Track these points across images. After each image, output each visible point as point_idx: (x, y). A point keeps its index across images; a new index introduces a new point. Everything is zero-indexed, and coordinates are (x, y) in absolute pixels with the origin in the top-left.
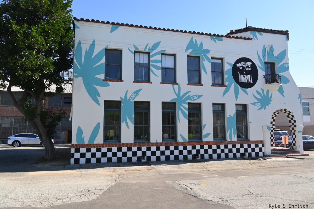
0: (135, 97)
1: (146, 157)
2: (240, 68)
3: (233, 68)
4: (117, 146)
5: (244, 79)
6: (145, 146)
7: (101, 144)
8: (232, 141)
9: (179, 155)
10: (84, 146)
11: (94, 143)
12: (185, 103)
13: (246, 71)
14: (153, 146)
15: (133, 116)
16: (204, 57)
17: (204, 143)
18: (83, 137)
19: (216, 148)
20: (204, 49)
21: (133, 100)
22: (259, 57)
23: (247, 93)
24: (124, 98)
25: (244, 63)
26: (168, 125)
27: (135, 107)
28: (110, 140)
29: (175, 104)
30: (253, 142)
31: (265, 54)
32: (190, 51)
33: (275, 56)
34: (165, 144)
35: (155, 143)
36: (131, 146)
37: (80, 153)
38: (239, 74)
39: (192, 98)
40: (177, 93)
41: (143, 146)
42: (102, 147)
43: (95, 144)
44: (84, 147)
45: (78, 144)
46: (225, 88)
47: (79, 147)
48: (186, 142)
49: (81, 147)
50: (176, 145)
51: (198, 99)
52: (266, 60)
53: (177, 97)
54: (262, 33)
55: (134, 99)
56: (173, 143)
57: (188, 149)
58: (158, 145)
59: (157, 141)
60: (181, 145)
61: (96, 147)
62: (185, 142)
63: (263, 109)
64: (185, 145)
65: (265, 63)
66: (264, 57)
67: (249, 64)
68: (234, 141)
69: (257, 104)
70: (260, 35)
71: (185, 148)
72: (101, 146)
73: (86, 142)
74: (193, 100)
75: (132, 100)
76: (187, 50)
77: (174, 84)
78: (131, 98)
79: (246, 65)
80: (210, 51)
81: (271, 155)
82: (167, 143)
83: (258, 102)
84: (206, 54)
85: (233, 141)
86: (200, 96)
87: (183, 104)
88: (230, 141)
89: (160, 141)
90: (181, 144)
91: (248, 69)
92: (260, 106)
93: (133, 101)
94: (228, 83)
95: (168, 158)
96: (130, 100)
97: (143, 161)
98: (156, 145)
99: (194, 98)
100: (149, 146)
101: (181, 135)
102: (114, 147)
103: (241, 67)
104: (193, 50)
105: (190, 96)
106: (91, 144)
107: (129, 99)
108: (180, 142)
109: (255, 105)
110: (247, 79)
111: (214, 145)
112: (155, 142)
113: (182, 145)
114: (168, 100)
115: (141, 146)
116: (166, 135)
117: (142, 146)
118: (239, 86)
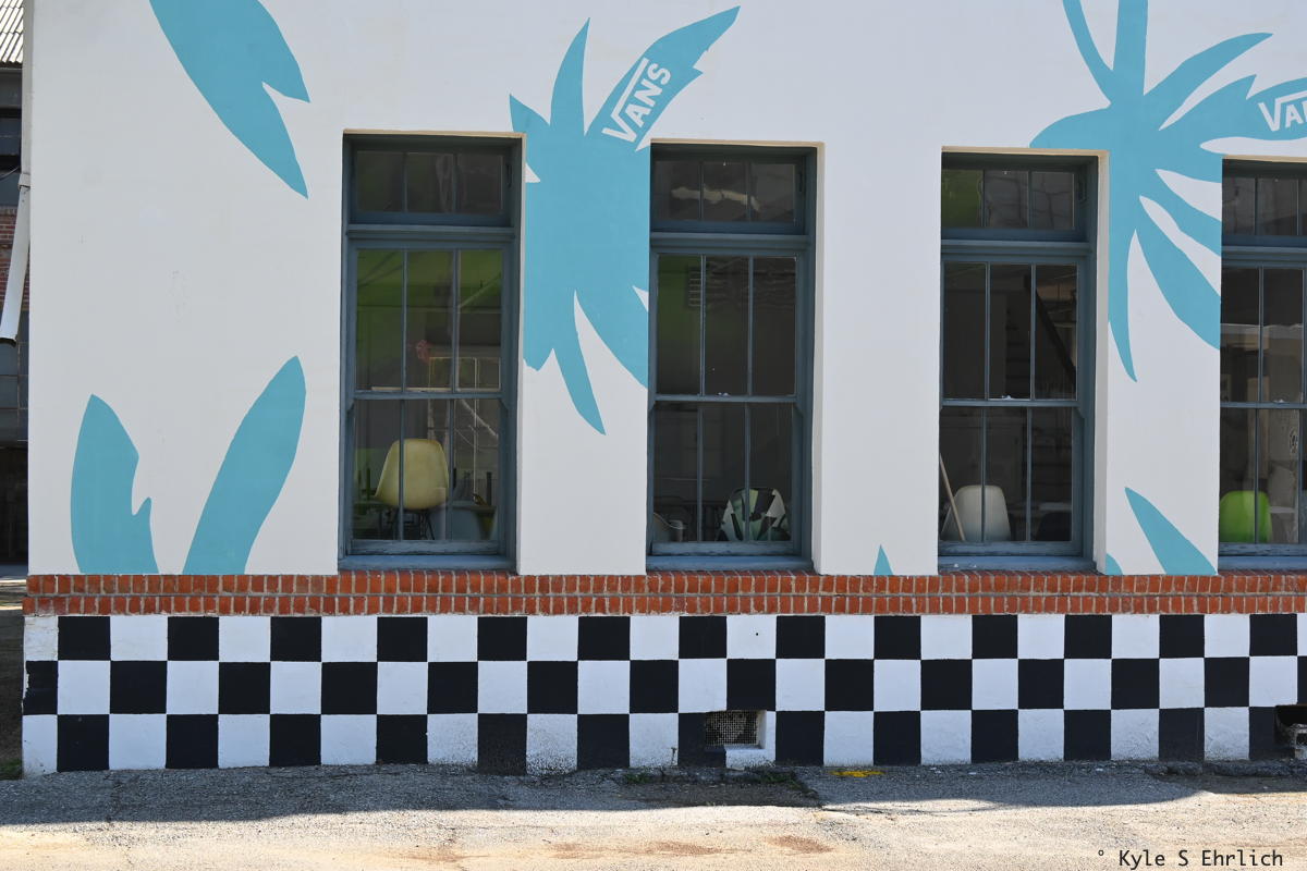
0: (661, 103)
1: (770, 718)
4: (474, 607)
6: (759, 609)
7: (317, 580)
9: (1116, 704)
10: (145, 593)
11: (252, 568)
12: (1191, 166)
14: (841, 609)
15: (644, 296)
18: (136, 508)
21: (640, 132)
24: (544, 111)
26: (1008, 401)
27: (667, 210)
28: (407, 537)
29: (1083, 171)
34: (973, 589)
35: (869, 579)
36: (614, 605)
37: (117, 668)
39: (1272, 110)
40: (1109, 61)
41: (747, 611)
42: (330, 610)
43: (258, 581)
44: (150, 609)
45: (94, 580)
47: (105, 607)
48: (1193, 579)
49: (121, 609)
50: (1088, 602)
53: (1104, 103)
55: (649, 121)
56: (1052, 588)
57: (1213, 649)
58: (895, 606)
59: (882, 556)
60: (1139, 609)
61: (268, 608)
62: (1180, 580)
64: (1177, 604)
71: (1182, 637)
72: (315, 605)
73: (171, 560)
74: (1283, 134)
75: (630, 136)
78: (623, 114)
82: (987, 587)
87: (1172, 179)
89: (918, 557)
90: (1140, 593)
93: (645, 143)
95: (995, 734)
96: (606, 131)
97: (737, 757)
98: (881, 606)
100: (799, 607)
102: (445, 609)
105: (1252, 91)
106: (213, 580)
107: (604, 118)
108: (1126, 572)
112: (867, 568)
113: (1152, 610)
114: (1013, 134)
115: (718, 608)
116: (986, 504)
117: (732, 609)
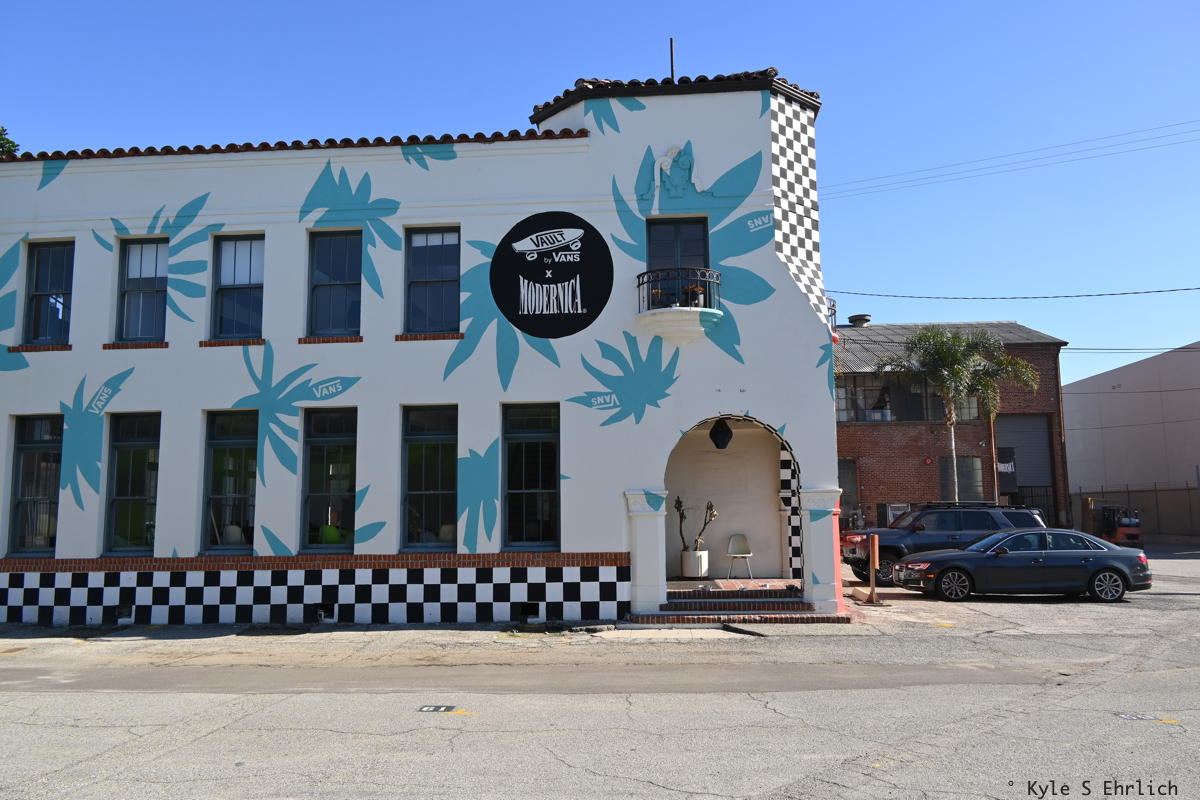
0: (108, 400)
1: (134, 607)
2: (529, 258)
3: (494, 259)
4: (40, 570)
5: (546, 299)
6: (132, 570)
8: (474, 555)
9: (255, 603)
13: (555, 266)
14: (159, 570)
16: (374, 233)
17: (356, 559)
19: (404, 582)
20: (377, 202)
21: (101, 410)
22: (619, 200)
23: (554, 359)
24: (71, 406)
25: (546, 234)
27: (115, 435)
30: (572, 559)
31: (649, 189)
32: (317, 214)
33: (699, 190)
35: (170, 559)
38: (523, 283)
39: (317, 390)
40: (260, 377)
46: (456, 342)
48: (286, 558)
51: (341, 392)
52: (655, 212)
53: (258, 391)
54: (643, 100)
55: (104, 406)
56: (235, 562)
58: (177, 568)
59: (175, 551)
60: (264, 568)
62: (280, 558)
63: (632, 417)
64: (278, 567)
65: (651, 223)
66: (644, 197)
67: (572, 235)
68: (484, 555)
69: (600, 399)
70: (632, 110)
71: (279, 578)
74: (322, 398)
76: (304, 212)
77: (249, 344)
78: (96, 405)
79: (557, 244)
80: (399, 203)
81: (658, 616)
82: (210, 561)
83: (609, 391)
84: (384, 219)
85: (479, 555)
86: (347, 383)
87: (281, 417)
88: (469, 555)
89: (191, 551)
90: (264, 563)
91: (563, 259)
92: (615, 406)
93: (105, 413)
94: (471, 323)
96: (90, 411)
97: (121, 621)
98: (173, 568)
99: (325, 391)
100: (145, 569)
101: (266, 532)
102: (30, 571)
103: (532, 252)
104: (327, 209)
105: (311, 384)
107: (89, 406)
109: (590, 405)
110: (557, 298)
111: (398, 567)
112: (169, 555)
113: (268, 569)
114: (226, 404)
115: (118, 569)
117: (123, 570)
118: (518, 332)
